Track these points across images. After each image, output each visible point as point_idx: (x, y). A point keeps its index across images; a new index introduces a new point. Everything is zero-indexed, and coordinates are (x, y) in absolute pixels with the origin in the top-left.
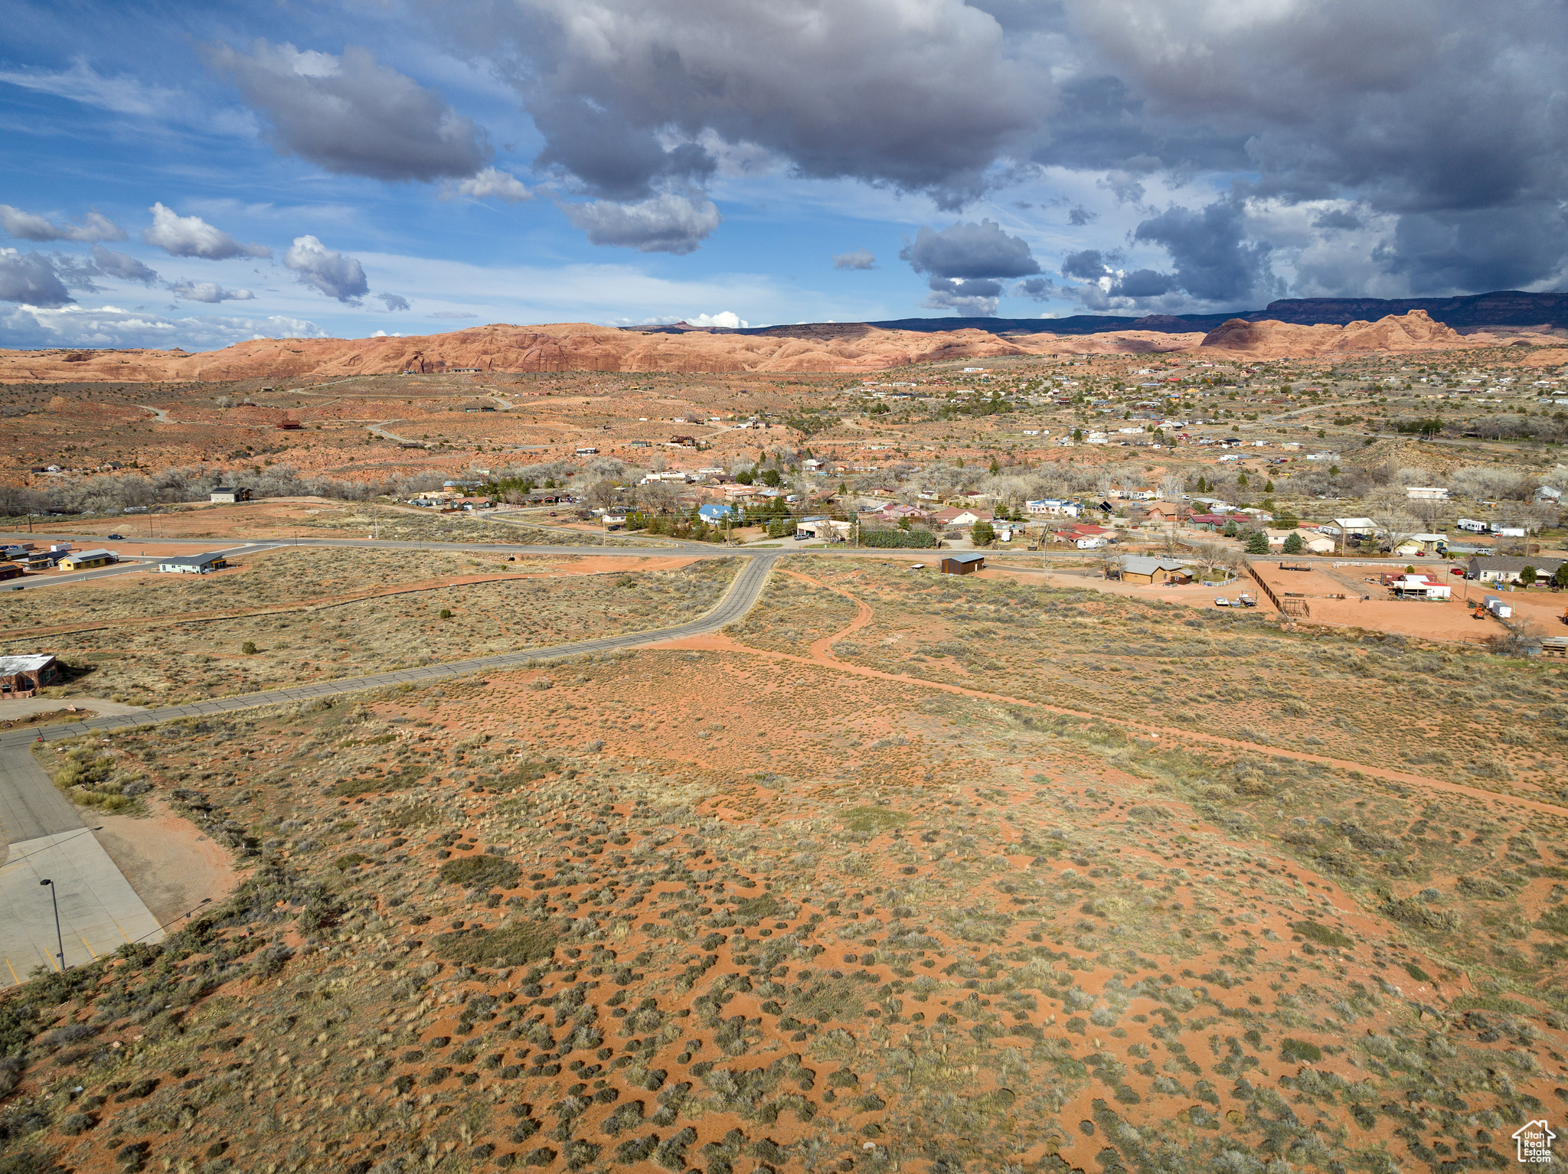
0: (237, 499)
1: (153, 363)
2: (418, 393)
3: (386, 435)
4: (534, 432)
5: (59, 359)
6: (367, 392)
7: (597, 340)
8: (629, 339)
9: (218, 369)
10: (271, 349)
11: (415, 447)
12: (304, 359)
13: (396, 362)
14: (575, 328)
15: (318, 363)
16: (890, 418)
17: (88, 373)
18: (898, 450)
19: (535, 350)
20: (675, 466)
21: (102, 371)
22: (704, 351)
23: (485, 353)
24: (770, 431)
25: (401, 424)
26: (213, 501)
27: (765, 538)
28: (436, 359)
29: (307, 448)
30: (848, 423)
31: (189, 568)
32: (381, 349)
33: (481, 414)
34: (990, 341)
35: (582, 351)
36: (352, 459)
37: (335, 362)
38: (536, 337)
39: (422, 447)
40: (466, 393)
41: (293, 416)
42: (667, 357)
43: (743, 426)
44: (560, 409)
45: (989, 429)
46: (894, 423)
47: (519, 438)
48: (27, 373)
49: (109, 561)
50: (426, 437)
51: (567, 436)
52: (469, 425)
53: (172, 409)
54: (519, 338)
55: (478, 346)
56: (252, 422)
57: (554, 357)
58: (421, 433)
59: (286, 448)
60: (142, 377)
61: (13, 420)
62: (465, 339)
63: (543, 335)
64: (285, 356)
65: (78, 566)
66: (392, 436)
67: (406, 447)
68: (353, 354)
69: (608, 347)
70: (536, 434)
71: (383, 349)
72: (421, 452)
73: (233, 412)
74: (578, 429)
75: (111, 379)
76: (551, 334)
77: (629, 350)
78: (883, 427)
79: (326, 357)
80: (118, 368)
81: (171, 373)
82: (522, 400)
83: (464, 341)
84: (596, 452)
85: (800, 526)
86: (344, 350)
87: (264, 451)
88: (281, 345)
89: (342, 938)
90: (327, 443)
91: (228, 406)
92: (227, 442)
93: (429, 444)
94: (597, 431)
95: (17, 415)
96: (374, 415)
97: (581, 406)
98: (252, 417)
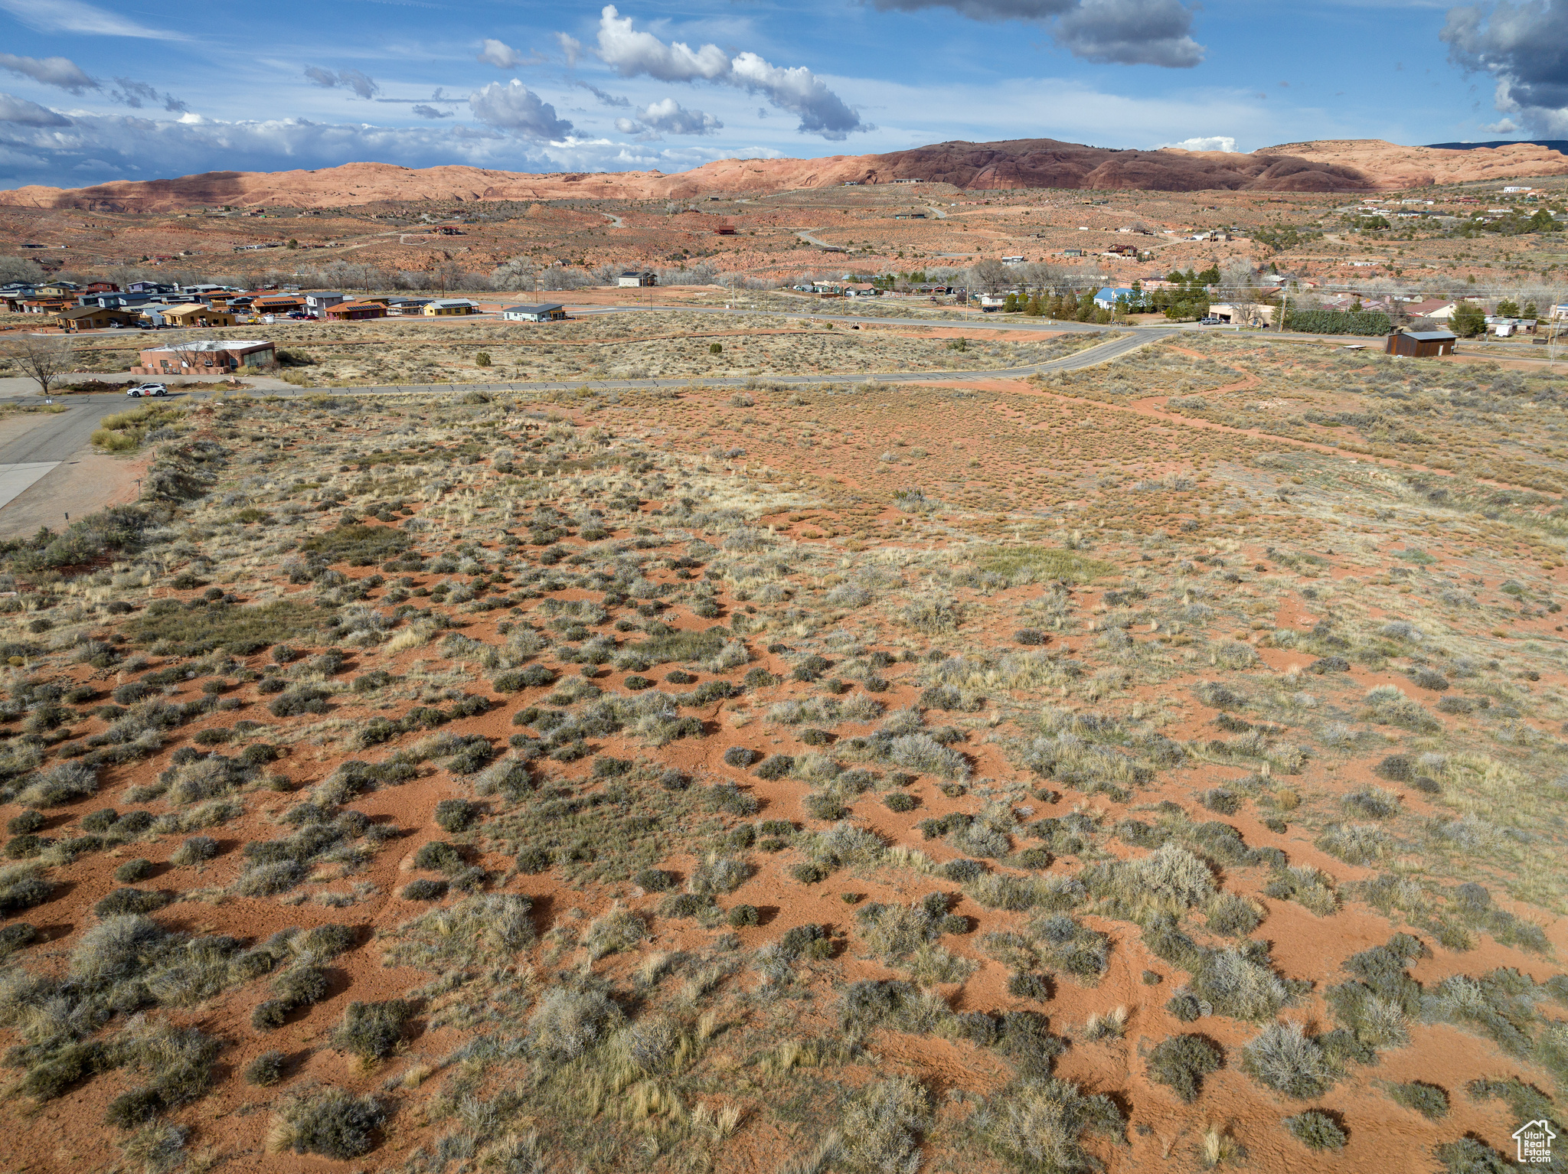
0: (642, 283)
1: (633, 184)
2: (856, 203)
3: (813, 240)
4: (961, 239)
5: (559, 180)
7: (1055, 158)
9: (687, 188)
10: (735, 169)
11: (836, 251)
12: (768, 177)
14: (1032, 144)
15: (781, 180)
16: (1388, 235)
17: (578, 192)
18: (1390, 268)
19: (990, 165)
21: (589, 190)
24: (1230, 244)
25: (829, 231)
26: (620, 285)
27: (1168, 322)
29: (737, 252)
30: (1331, 238)
31: (528, 316)
32: (837, 167)
33: (910, 221)
34: (1549, 159)
35: (1042, 168)
36: (774, 261)
37: (792, 182)
38: (993, 153)
39: (844, 252)
40: (903, 203)
41: (732, 221)
43: (1199, 238)
44: (995, 218)
45: (1522, 248)
46: (1392, 239)
47: (945, 245)
48: (530, 193)
49: (469, 310)
50: (851, 243)
51: (996, 244)
52: (896, 233)
53: (627, 218)
54: (974, 155)
55: (933, 164)
56: (693, 227)
57: (1009, 175)
58: (846, 240)
59: (717, 252)
60: (622, 196)
61: (497, 225)
62: (922, 155)
63: (1000, 152)
64: (748, 175)
65: (439, 312)
66: (819, 242)
67: (826, 250)
68: (809, 173)
69: (1069, 165)
70: (963, 242)
71: (840, 168)
72: (841, 255)
73: (678, 218)
74: (1009, 238)
75: (594, 197)
76: (1009, 152)
77: (1091, 167)
78: (1375, 244)
79: (784, 177)
80: (603, 188)
81: (647, 193)
82: (958, 209)
83: (919, 158)
84: (1025, 259)
85: (1214, 310)
86: (802, 170)
87: (699, 255)
88: (745, 165)
89: (59, 587)
90: (756, 248)
91: (675, 213)
92: (668, 246)
93: (852, 250)
94: (1029, 239)
95: (502, 220)
96: (807, 222)
97: (1019, 216)
98: (694, 222)
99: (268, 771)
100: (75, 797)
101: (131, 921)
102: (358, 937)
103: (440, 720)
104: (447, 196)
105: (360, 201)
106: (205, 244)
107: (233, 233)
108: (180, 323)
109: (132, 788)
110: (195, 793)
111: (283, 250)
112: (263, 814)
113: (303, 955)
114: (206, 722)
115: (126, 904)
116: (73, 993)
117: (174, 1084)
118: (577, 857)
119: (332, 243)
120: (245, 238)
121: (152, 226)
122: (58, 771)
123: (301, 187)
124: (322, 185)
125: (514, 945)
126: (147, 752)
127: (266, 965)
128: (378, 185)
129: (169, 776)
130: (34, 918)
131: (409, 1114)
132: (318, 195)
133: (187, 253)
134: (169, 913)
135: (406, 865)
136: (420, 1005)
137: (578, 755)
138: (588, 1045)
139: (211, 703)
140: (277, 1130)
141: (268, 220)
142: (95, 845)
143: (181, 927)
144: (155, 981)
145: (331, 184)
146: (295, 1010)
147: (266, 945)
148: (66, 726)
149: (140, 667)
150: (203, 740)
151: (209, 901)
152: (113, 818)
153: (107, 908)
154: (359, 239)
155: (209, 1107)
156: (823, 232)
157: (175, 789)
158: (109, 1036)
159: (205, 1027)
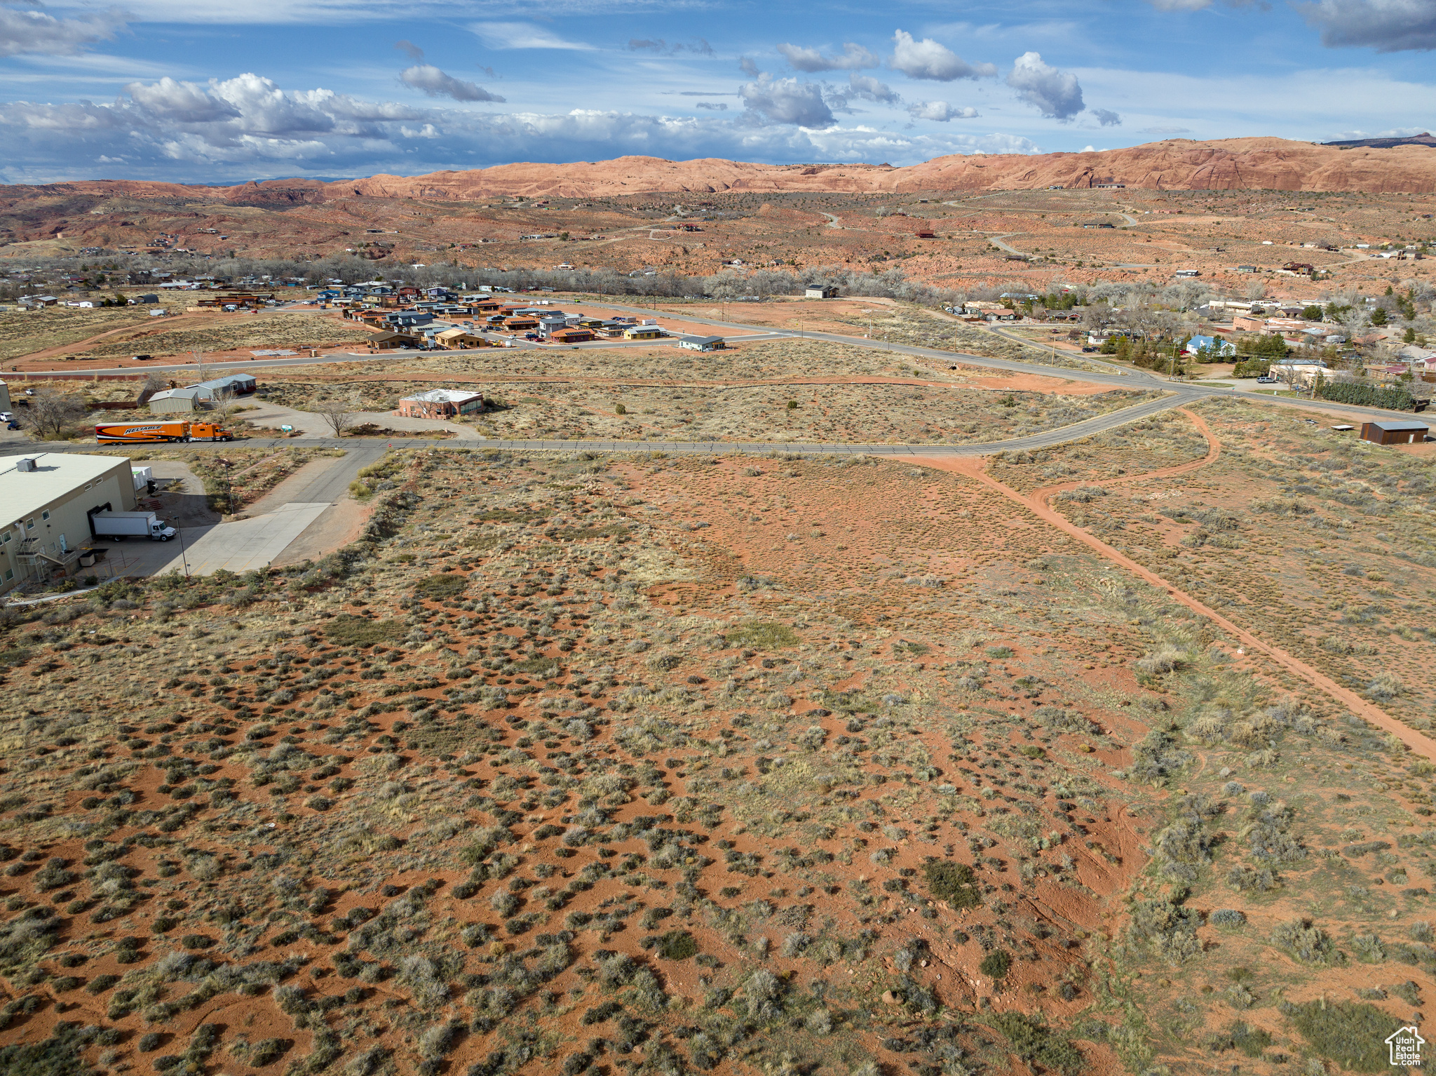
0: (825, 295)
1: (863, 177)
2: (1055, 207)
3: (1002, 247)
4: (1142, 250)
5: (798, 172)
6: (1009, 206)
7: (1280, 156)
8: (1320, 153)
9: (913, 182)
10: (960, 164)
11: (1020, 259)
12: (985, 174)
13: (1067, 178)
14: (1257, 142)
15: (997, 177)
17: (814, 184)
19: (1208, 167)
20: (1279, 295)
21: (824, 183)
22: (1411, 167)
23: (1156, 169)
24: (1418, 263)
25: (1021, 237)
26: (807, 296)
27: (1230, 377)
28: (1105, 174)
29: (931, 255)
31: (695, 346)
32: (1055, 164)
33: (1097, 230)
35: (1261, 167)
36: (960, 267)
37: (1011, 177)
38: (1213, 152)
39: (1025, 260)
41: (934, 225)
42: (1361, 175)
43: (1390, 255)
44: (1183, 228)
47: (1124, 256)
48: (772, 184)
49: (659, 335)
50: (1037, 250)
51: (1176, 257)
52: (1083, 241)
53: (845, 216)
54: (1194, 153)
55: (1149, 162)
56: (899, 230)
57: (1227, 174)
58: (1033, 248)
59: (914, 254)
60: (853, 188)
61: (731, 222)
62: (1138, 154)
63: (1220, 151)
64: (967, 172)
65: (634, 336)
66: (1007, 249)
67: (1010, 258)
68: (1029, 169)
69: (1291, 163)
70: (1144, 253)
71: (1058, 165)
72: (1022, 264)
73: (887, 220)
74: (1189, 250)
76: (1230, 149)
77: (1317, 165)
79: (1004, 172)
80: (835, 181)
81: (876, 185)
82: (1150, 218)
83: (1136, 157)
84: (1197, 274)
85: (1273, 368)
86: (1021, 166)
87: (898, 256)
88: (967, 160)
89: (306, 599)
90: (949, 251)
91: (884, 215)
92: (872, 247)
93: (1035, 257)
94: (1209, 253)
95: (736, 219)
96: (1003, 227)
97: (1209, 226)
98: (900, 225)
99: (348, 702)
100: (285, 702)
101: (287, 745)
102: (347, 760)
103: (417, 688)
104: (702, 187)
105: (629, 191)
106: (499, 232)
107: (521, 223)
108: (446, 344)
109: (303, 701)
110: (321, 707)
111: (556, 241)
112: (340, 718)
113: (331, 762)
114: (336, 679)
115: (288, 740)
116: (268, 762)
117: (286, 788)
118: (427, 746)
119: (596, 236)
120: (530, 228)
121: (460, 216)
122: (281, 692)
123: (583, 177)
124: (600, 176)
125: (390, 769)
126: (312, 688)
127: (319, 764)
128: (645, 176)
129: (315, 699)
130: (264, 740)
131: (338, 805)
132: (596, 184)
133: (484, 241)
134: (300, 745)
135: (374, 741)
136: (355, 781)
137: (455, 710)
138: (390, 797)
139: (341, 670)
140: (306, 802)
141: (550, 212)
142: (286, 720)
143: (302, 750)
144: (290, 763)
145: (607, 175)
146: (322, 777)
147: (322, 759)
148: (290, 674)
149: (323, 649)
150: (332, 686)
151: (312, 743)
152: (294, 712)
153: (284, 740)
154: (617, 232)
155: (293, 795)
156: (1015, 237)
157: (316, 704)
158: (275, 775)
159: (299, 777)
